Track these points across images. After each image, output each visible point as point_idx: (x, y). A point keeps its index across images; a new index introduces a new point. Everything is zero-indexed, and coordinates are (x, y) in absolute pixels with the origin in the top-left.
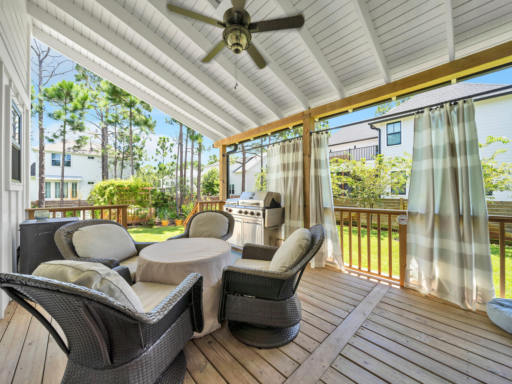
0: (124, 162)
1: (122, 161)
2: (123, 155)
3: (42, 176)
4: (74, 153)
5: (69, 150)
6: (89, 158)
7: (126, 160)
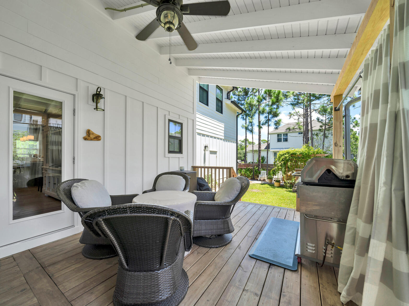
0: (326, 133)
1: (324, 132)
2: (325, 127)
3: (260, 149)
4: (290, 132)
5: (286, 130)
6: (299, 133)
7: (328, 130)
